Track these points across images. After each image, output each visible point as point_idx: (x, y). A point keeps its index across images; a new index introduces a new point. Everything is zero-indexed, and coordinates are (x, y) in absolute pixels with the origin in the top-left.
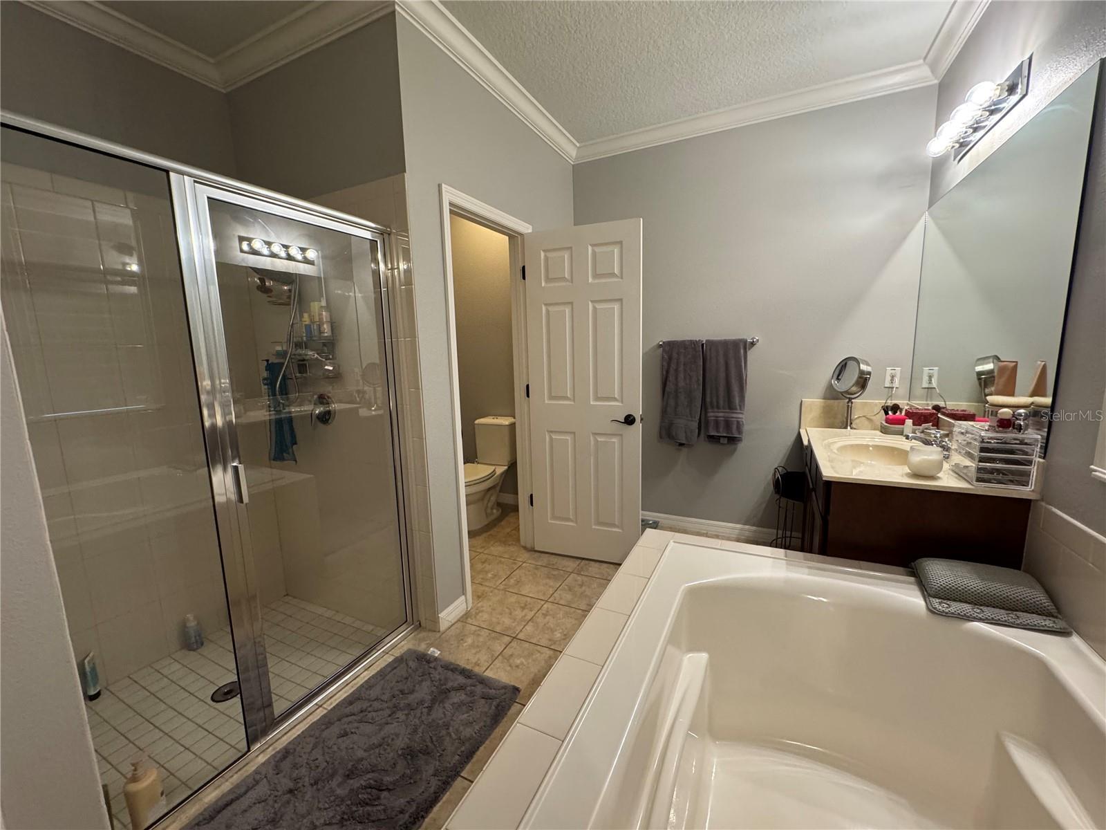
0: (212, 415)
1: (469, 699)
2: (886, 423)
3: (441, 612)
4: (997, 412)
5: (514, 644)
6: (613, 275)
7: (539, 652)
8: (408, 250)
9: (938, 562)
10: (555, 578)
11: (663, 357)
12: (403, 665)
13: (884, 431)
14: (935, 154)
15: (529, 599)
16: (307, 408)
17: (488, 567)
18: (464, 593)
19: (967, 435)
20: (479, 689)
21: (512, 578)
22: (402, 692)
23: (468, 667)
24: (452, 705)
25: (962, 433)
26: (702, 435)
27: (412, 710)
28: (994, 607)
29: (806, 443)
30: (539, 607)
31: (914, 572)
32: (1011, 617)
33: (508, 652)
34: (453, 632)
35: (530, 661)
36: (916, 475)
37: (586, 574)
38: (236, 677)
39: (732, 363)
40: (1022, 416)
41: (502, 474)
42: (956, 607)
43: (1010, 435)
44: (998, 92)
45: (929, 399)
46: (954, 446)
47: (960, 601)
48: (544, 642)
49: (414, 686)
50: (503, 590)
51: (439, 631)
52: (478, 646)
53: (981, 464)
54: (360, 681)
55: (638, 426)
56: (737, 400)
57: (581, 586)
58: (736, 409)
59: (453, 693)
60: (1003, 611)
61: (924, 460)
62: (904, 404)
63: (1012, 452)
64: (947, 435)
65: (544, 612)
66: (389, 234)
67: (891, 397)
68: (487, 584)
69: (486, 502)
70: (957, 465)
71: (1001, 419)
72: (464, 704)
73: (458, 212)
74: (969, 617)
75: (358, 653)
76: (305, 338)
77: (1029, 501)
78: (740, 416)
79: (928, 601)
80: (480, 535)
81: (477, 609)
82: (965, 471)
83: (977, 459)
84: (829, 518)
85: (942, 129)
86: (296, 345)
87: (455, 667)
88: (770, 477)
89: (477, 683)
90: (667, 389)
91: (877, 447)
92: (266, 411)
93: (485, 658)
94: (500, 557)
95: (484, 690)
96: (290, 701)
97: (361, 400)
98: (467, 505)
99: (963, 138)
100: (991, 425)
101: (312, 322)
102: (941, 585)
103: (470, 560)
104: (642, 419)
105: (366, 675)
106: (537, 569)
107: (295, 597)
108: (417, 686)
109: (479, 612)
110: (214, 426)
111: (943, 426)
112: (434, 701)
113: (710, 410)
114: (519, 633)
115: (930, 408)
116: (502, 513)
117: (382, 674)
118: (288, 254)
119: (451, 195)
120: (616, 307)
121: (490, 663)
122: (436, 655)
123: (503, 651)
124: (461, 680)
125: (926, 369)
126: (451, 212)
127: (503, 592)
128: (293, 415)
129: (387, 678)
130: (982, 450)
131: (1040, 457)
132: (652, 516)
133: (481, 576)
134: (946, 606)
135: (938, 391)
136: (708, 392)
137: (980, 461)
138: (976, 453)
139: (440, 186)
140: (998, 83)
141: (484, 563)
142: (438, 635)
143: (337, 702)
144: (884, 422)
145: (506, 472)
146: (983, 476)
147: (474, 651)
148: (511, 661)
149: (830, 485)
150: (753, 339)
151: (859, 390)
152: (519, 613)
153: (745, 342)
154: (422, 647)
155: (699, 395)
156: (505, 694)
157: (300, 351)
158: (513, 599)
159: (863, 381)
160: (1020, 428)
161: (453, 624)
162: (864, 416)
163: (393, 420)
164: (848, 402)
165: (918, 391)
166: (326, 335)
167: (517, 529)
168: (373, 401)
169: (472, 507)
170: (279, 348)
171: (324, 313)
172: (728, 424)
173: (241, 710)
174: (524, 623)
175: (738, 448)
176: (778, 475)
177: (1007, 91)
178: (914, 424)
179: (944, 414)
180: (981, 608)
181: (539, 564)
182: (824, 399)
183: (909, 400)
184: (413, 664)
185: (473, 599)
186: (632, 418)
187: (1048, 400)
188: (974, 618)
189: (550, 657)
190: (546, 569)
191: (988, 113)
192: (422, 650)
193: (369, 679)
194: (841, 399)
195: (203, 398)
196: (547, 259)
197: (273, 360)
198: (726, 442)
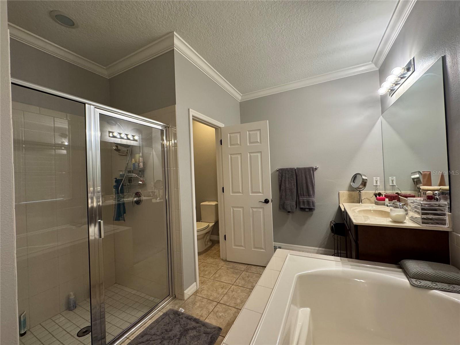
0: (92, 202)
1: (198, 334)
2: (377, 200)
3: (185, 290)
4: (426, 193)
5: (218, 306)
6: (257, 142)
7: (230, 310)
8: (176, 134)
9: (412, 261)
10: (236, 273)
11: (279, 175)
12: (167, 317)
13: (376, 204)
14: (381, 94)
15: (224, 284)
16: (130, 199)
17: (206, 269)
18: (196, 281)
19: (415, 203)
20: (202, 329)
21: (217, 274)
22: (166, 330)
23: (197, 317)
24: (190, 337)
25: (412, 203)
26: (298, 207)
27: (171, 340)
28: (442, 283)
29: (343, 210)
30: (229, 288)
31: (401, 267)
32: (451, 287)
33: (216, 309)
34: (190, 300)
35: (226, 314)
36: (395, 222)
37: (250, 271)
38: (90, 324)
39: (308, 177)
40: (437, 194)
41: (212, 226)
42: (424, 283)
43: (433, 202)
44: (403, 71)
45: (393, 190)
46: (409, 208)
47: (425, 280)
48: (232, 305)
49: (172, 328)
50: (213, 279)
51: (184, 300)
52: (202, 307)
53: (423, 216)
54: (147, 325)
55: (270, 204)
56: (312, 193)
57: (248, 277)
58: (311, 196)
59: (190, 331)
60: (447, 285)
61: (398, 215)
62: (383, 192)
63: (436, 210)
64: (405, 205)
65: (232, 290)
66: (168, 127)
67: (377, 190)
68: (206, 277)
69: (205, 239)
70: (412, 217)
71: (428, 196)
72: (196, 337)
73: (195, 119)
74: (430, 288)
75: (146, 311)
76: (132, 169)
77: (448, 232)
78: (313, 199)
79: (410, 280)
80: (202, 254)
81: (201, 289)
82: (416, 220)
83: (421, 214)
84: (358, 242)
85: (383, 85)
86: (128, 172)
87: (191, 317)
88: (328, 226)
89: (202, 326)
90: (281, 188)
91: (374, 211)
92: (114, 201)
93: (205, 312)
94: (211, 264)
95: (205, 329)
96: (113, 336)
97: (153, 195)
98: (197, 240)
99: (392, 88)
100: (424, 198)
101: (136, 162)
102: (415, 272)
103: (199, 266)
104: (272, 201)
105: (150, 322)
106: (227, 269)
107: (119, 284)
108: (174, 327)
109: (202, 290)
110: (92, 207)
111: (402, 201)
112: (181, 335)
113: (300, 197)
114: (220, 301)
115: (395, 193)
116: (212, 244)
117: (157, 322)
118: (128, 138)
119: (193, 113)
120: (259, 155)
121: (208, 315)
122: (183, 312)
123: (213, 309)
124: (194, 324)
125: (390, 177)
126: (193, 119)
127: (213, 280)
128: (125, 202)
129: (160, 323)
130: (422, 209)
131: (449, 212)
132: (278, 244)
133: (203, 273)
134: (419, 282)
135: (397, 187)
136: (299, 189)
137: (422, 214)
138: (420, 211)
139: (189, 109)
140: (403, 67)
141: (204, 267)
142: (183, 302)
143: (136, 336)
144: (376, 200)
145: (214, 225)
146: (425, 221)
147: (200, 309)
148: (217, 314)
149: (357, 227)
150: (316, 167)
151: (363, 187)
152: (220, 291)
153: (313, 168)
154: (176, 308)
155: (295, 190)
156: (215, 331)
157: (130, 174)
158: (217, 284)
159: (364, 183)
160: (437, 200)
161: (190, 296)
162: (366, 198)
163: (167, 204)
164: (359, 192)
165: (388, 187)
166: (141, 167)
167: (219, 251)
168: (158, 196)
169: (199, 241)
170: (121, 173)
171: (141, 158)
172: (308, 203)
173: (91, 341)
174: (223, 296)
175: (314, 213)
176: (332, 225)
177: (407, 70)
178: (389, 200)
179: (401, 196)
180: (436, 283)
181: (229, 267)
182: (348, 191)
183: (385, 191)
184: (172, 316)
185: (199, 284)
186: (268, 200)
187: (447, 187)
188: (433, 288)
189: (235, 312)
190: (232, 269)
191: (400, 79)
192: (176, 309)
193: (151, 324)
194: (356, 191)
195: (89, 195)
196: (230, 137)
197: (118, 178)
198: (308, 211)
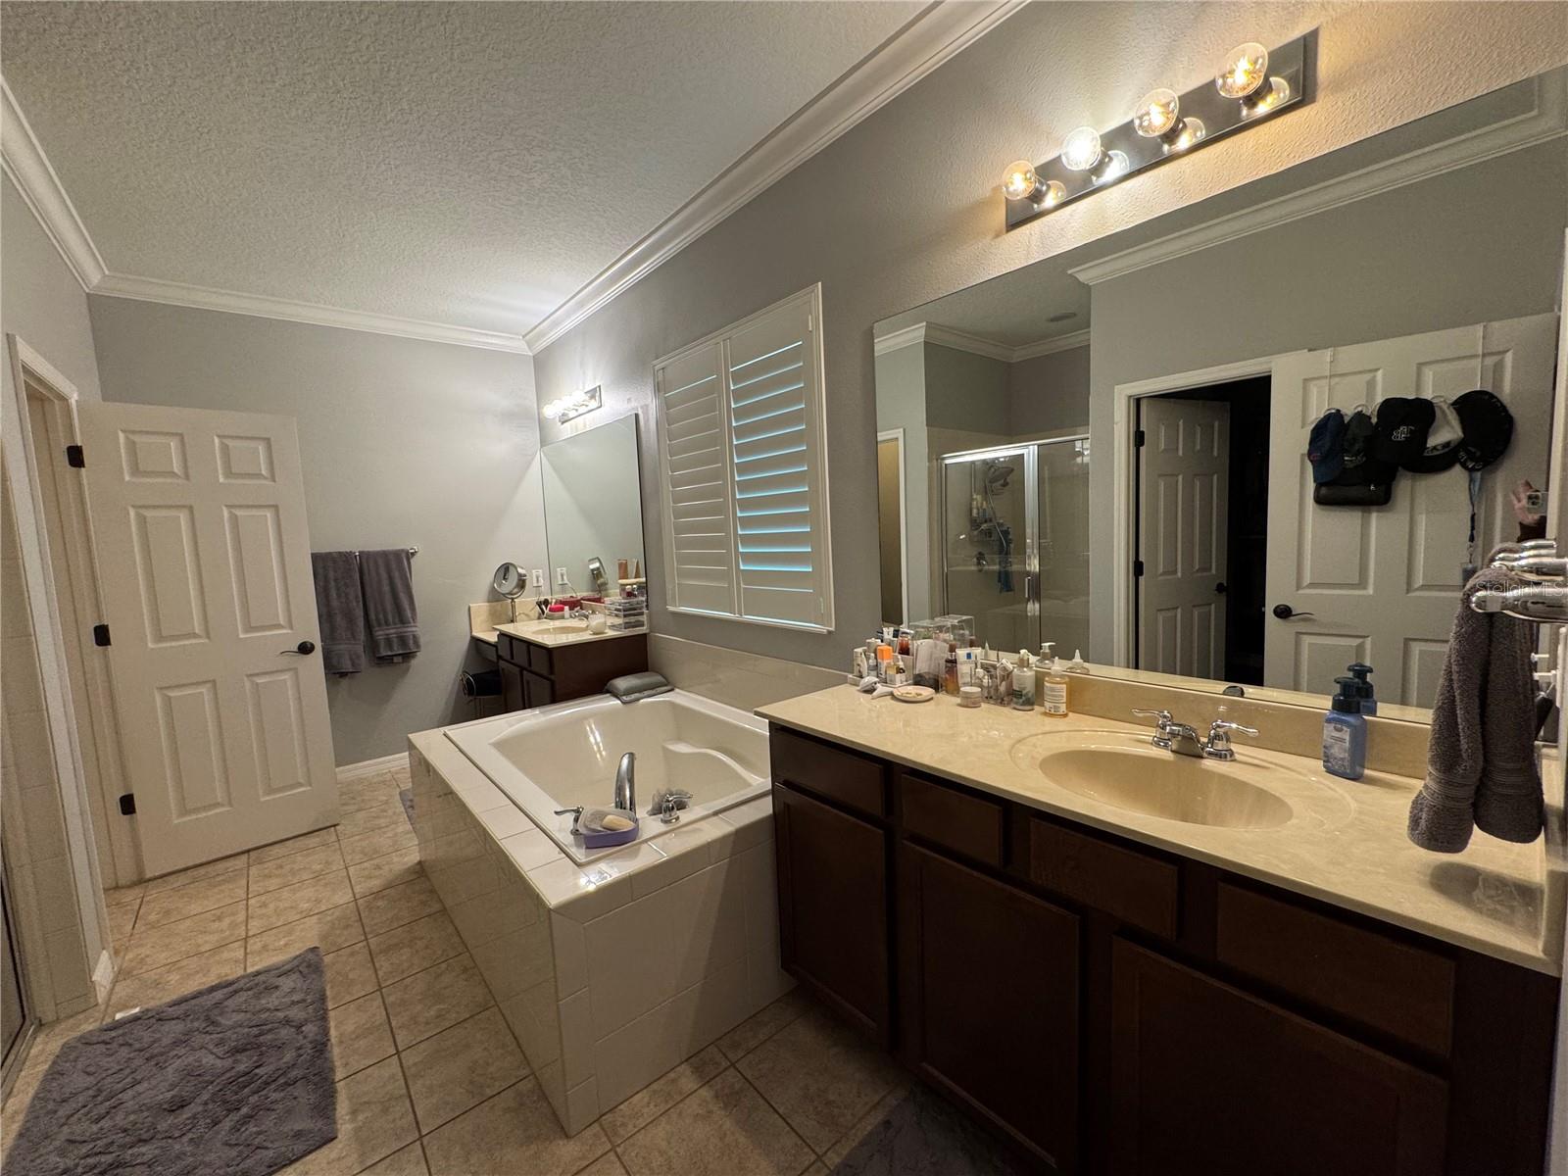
2: (551, 612)
3: (93, 974)
4: (625, 589)
6: (259, 476)
9: (619, 680)
10: (227, 881)
18: (104, 947)
37: (272, 858)
39: (396, 574)
40: (635, 589)
43: (632, 600)
45: (569, 593)
47: (633, 693)
51: (96, 1005)
52: (197, 972)
53: (623, 619)
55: (317, 655)
58: (408, 622)
61: (592, 625)
63: (635, 609)
67: (540, 594)
70: (611, 624)
71: (628, 592)
74: (641, 698)
77: (645, 635)
78: (414, 629)
79: (620, 700)
81: (133, 961)
83: (621, 617)
93: (228, 968)
95: (271, 974)
100: (624, 596)
102: (622, 690)
104: (320, 645)
106: (179, 890)
111: (588, 606)
113: (377, 629)
115: (573, 598)
120: (269, 514)
125: (558, 569)
130: (623, 611)
131: (646, 610)
134: (628, 699)
135: (570, 586)
136: (371, 610)
138: (620, 614)
139: (10, 337)
146: (626, 625)
147: (197, 977)
150: (413, 549)
151: (519, 590)
153: (406, 552)
154: (90, 1028)
155: (359, 613)
159: (521, 582)
160: (636, 596)
162: (523, 613)
164: (511, 601)
172: (403, 640)
175: (413, 664)
178: (570, 610)
180: (644, 692)
181: (176, 886)
182: (489, 602)
183: (557, 594)
186: (307, 645)
187: (644, 580)
190: (197, 883)
194: (504, 600)
196: (132, 443)
198: (401, 661)
